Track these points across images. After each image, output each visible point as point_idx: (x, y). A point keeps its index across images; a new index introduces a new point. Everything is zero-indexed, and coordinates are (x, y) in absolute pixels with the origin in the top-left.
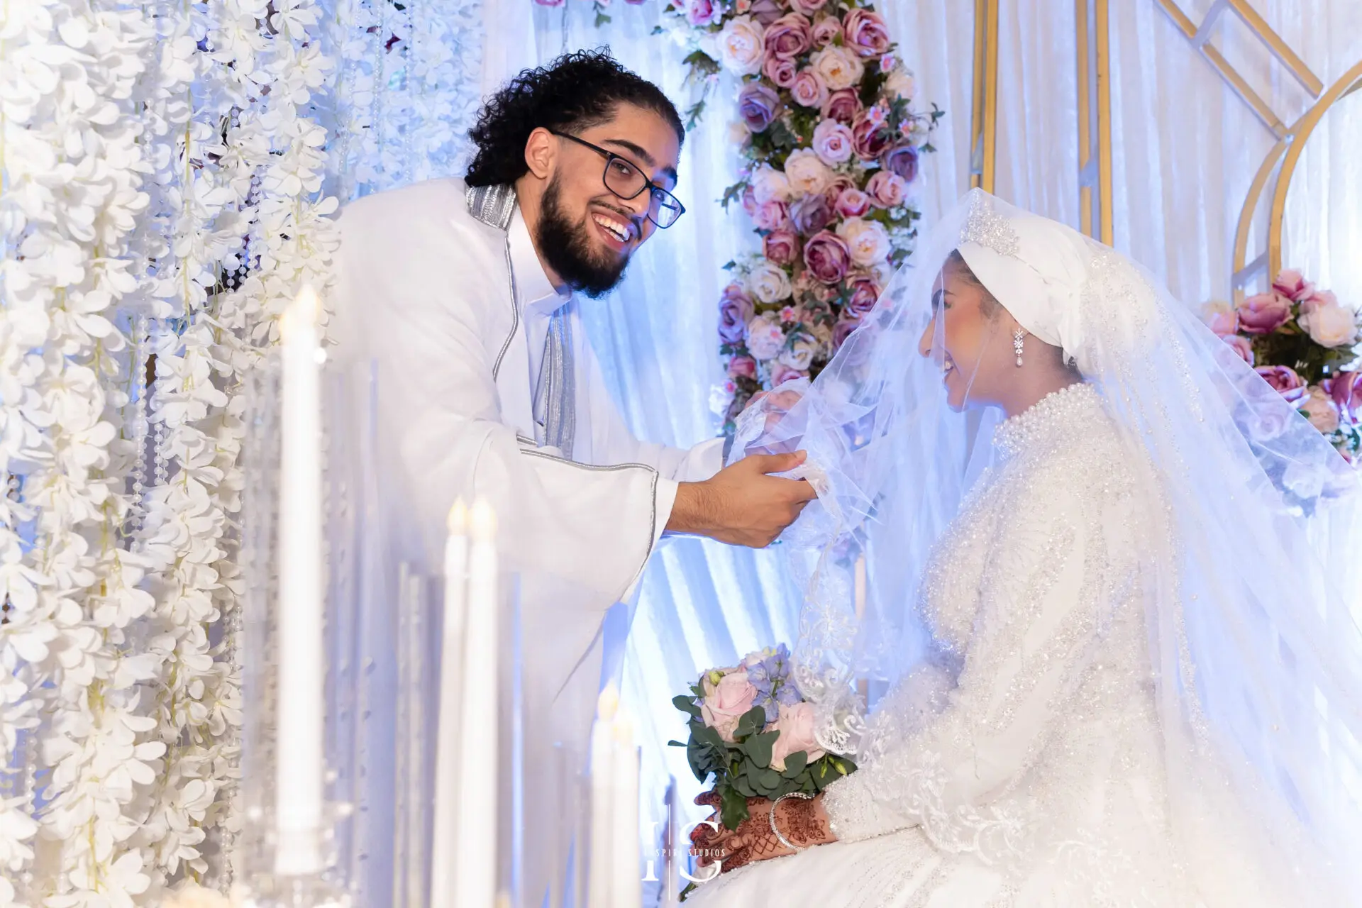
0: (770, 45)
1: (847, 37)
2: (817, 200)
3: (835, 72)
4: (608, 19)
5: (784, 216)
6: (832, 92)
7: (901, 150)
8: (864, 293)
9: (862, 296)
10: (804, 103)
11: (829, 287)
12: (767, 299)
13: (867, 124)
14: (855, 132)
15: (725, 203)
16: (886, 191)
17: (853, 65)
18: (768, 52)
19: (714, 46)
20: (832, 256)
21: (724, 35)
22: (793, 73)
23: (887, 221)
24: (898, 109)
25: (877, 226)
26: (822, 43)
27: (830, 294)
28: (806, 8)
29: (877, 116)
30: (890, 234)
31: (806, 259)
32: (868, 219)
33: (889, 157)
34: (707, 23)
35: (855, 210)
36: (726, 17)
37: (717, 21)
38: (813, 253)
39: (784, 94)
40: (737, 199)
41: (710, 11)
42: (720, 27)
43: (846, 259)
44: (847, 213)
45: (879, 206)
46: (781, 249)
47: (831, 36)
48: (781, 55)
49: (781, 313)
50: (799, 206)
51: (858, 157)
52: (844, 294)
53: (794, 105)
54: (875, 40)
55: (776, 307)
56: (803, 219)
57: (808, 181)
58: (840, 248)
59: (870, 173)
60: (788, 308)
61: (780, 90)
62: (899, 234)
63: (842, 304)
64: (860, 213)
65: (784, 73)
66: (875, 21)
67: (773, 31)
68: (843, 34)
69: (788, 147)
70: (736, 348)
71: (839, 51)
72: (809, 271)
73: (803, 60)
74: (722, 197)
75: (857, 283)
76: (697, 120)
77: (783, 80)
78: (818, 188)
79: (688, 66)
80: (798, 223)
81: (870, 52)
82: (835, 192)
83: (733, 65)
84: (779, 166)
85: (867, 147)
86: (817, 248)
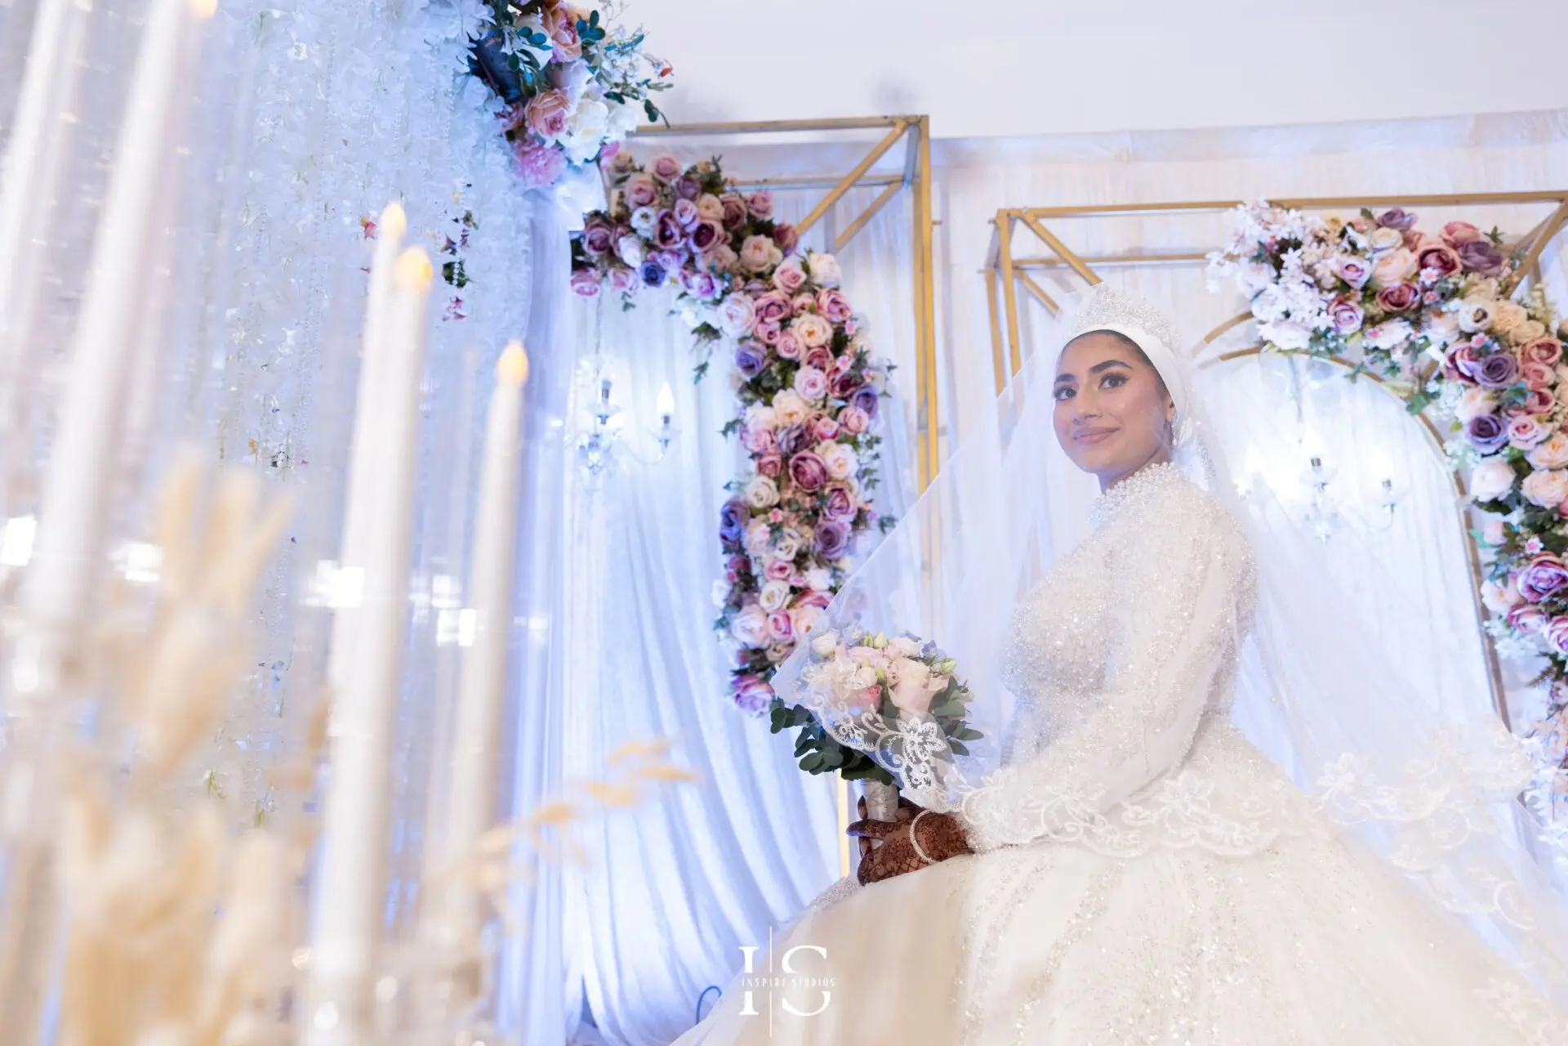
0: (760, 313)
1: (820, 307)
2: (798, 427)
3: (811, 334)
4: (633, 306)
5: (772, 442)
6: (809, 348)
7: (864, 391)
8: (838, 499)
9: (837, 502)
10: (786, 355)
11: (810, 495)
12: (759, 505)
13: (837, 370)
14: (828, 375)
15: (725, 433)
16: (853, 423)
17: (824, 330)
18: (759, 318)
19: (715, 318)
20: (812, 468)
21: (723, 307)
22: (778, 333)
23: (855, 444)
24: (860, 360)
25: (848, 447)
26: (800, 311)
27: (811, 501)
28: (789, 287)
29: (845, 364)
30: (858, 455)
31: (791, 472)
32: (839, 442)
33: (855, 397)
34: (709, 298)
35: (830, 434)
36: (725, 293)
37: (718, 296)
38: (796, 468)
39: (771, 350)
40: (734, 431)
41: (712, 287)
42: (718, 302)
43: (824, 472)
44: (823, 437)
45: (849, 433)
46: (770, 466)
47: (807, 307)
48: (767, 320)
49: (770, 515)
50: (785, 432)
51: (830, 396)
52: (822, 498)
53: (778, 358)
54: (841, 311)
55: (765, 511)
56: (788, 442)
57: (791, 415)
58: (818, 462)
59: (840, 409)
60: (776, 510)
61: (768, 346)
62: (866, 454)
63: (821, 508)
64: (834, 436)
65: (771, 333)
66: (839, 296)
67: (762, 302)
68: (816, 305)
69: (775, 388)
70: (734, 546)
71: (814, 317)
72: (794, 483)
73: (785, 323)
74: (722, 428)
75: (833, 490)
76: (702, 376)
77: (770, 339)
78: (798, 419)
79: (695, 336)
80: (784, 446)
81: (838, 318)
82: (813, 422)
83: (731, 331)
84: (768, 403)
85: (837, 388)
86: (801, 463)
